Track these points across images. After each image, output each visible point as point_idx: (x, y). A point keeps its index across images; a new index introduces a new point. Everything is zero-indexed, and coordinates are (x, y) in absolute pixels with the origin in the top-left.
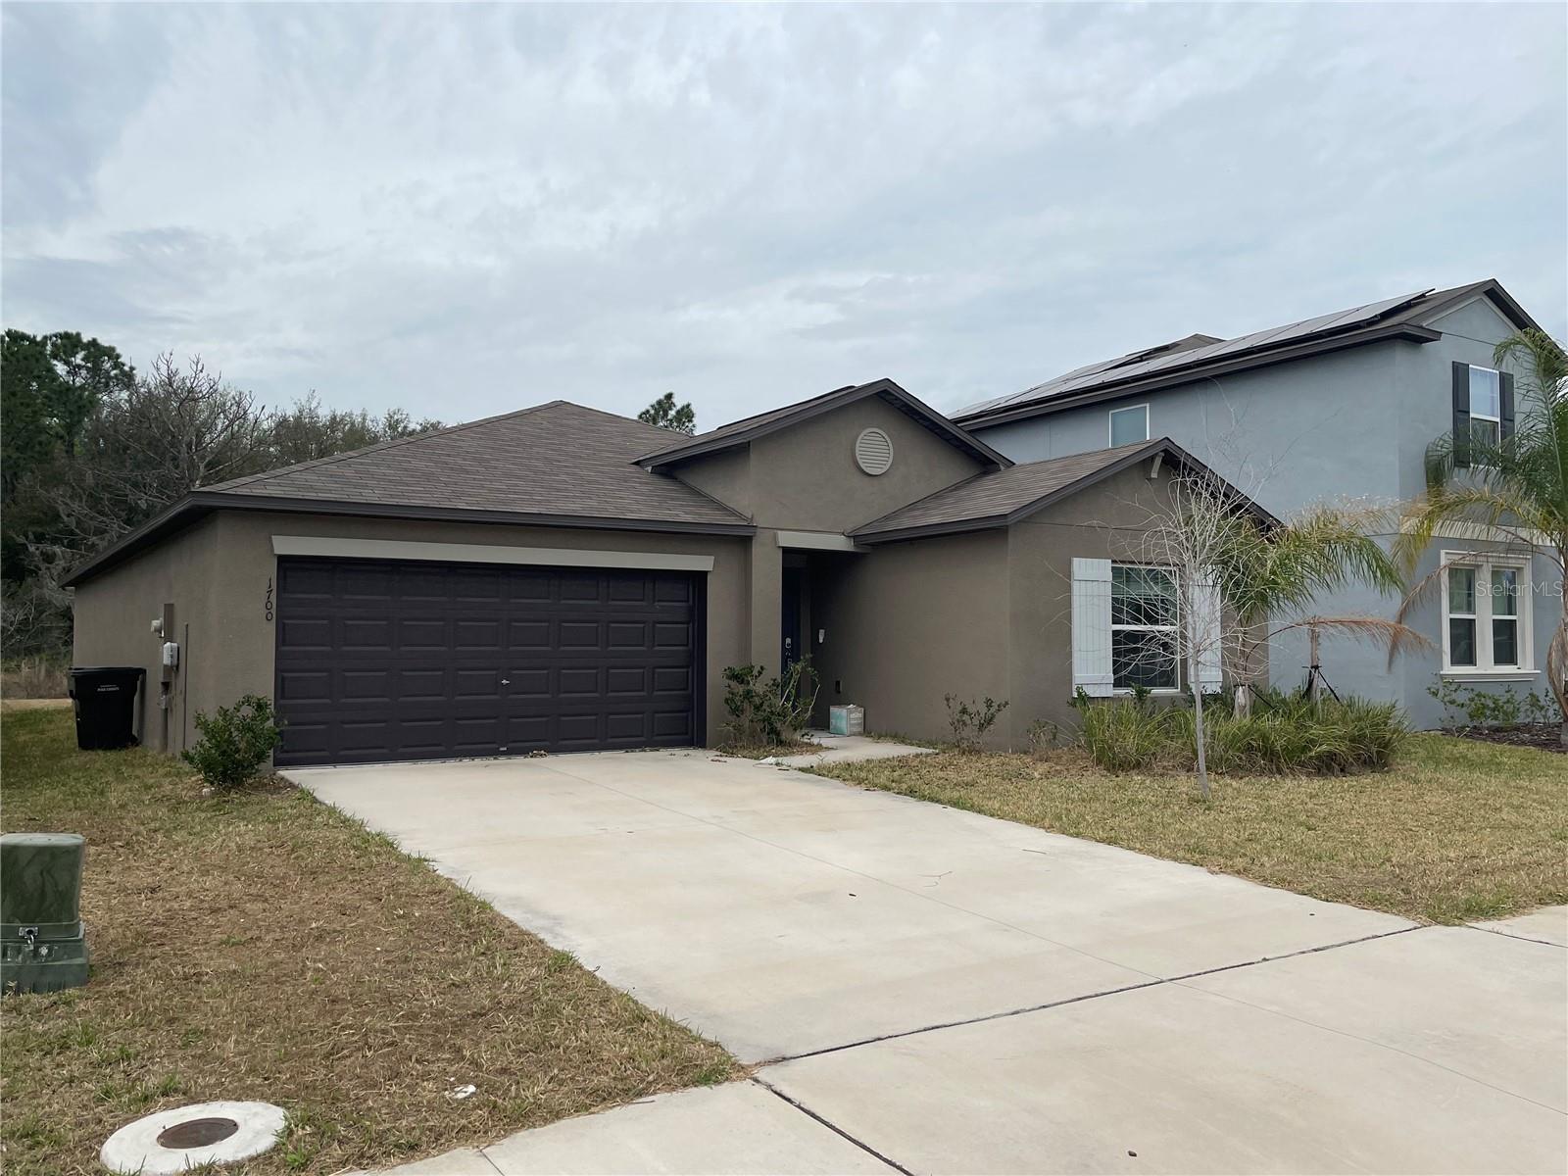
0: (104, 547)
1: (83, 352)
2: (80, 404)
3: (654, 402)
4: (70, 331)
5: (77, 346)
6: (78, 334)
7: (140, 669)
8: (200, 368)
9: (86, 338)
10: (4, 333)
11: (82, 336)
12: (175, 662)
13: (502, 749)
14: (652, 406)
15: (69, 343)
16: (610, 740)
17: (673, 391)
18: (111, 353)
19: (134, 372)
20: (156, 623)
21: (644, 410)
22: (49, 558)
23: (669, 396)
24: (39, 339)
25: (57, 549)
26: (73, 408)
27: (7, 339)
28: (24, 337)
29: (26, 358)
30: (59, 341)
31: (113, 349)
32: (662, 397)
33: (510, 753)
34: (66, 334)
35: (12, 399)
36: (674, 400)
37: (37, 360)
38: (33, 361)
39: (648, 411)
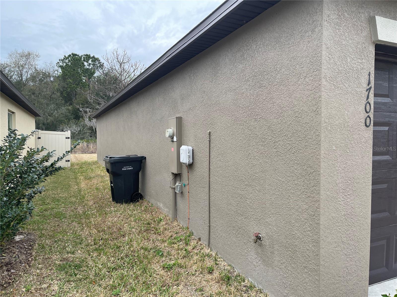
0: (101, 108)
1: (91, 59)
2: (91, 73)
4: (88, 54)
5: (89, 58)
6: (90, 55)
7: (143, 157)
8: (125, 53)
9: (92, 56)
10: (71, 54)
11: (91, 55)
12: (191, 161)
15: (88, 57)
18: (97, 59)
19: (104, 64)
20: (169, 131)
22: (86, 112)
24: (80, 56)
25: (88, 110)
26: (89, 74)
27: (72, 55)
28: (76, 55)
29: (77, 60)
30: (85, 56)
31: (98, 58)
34: (87, 55)
35: (74, 71)
37: (80, 61)
38: (79, 61)
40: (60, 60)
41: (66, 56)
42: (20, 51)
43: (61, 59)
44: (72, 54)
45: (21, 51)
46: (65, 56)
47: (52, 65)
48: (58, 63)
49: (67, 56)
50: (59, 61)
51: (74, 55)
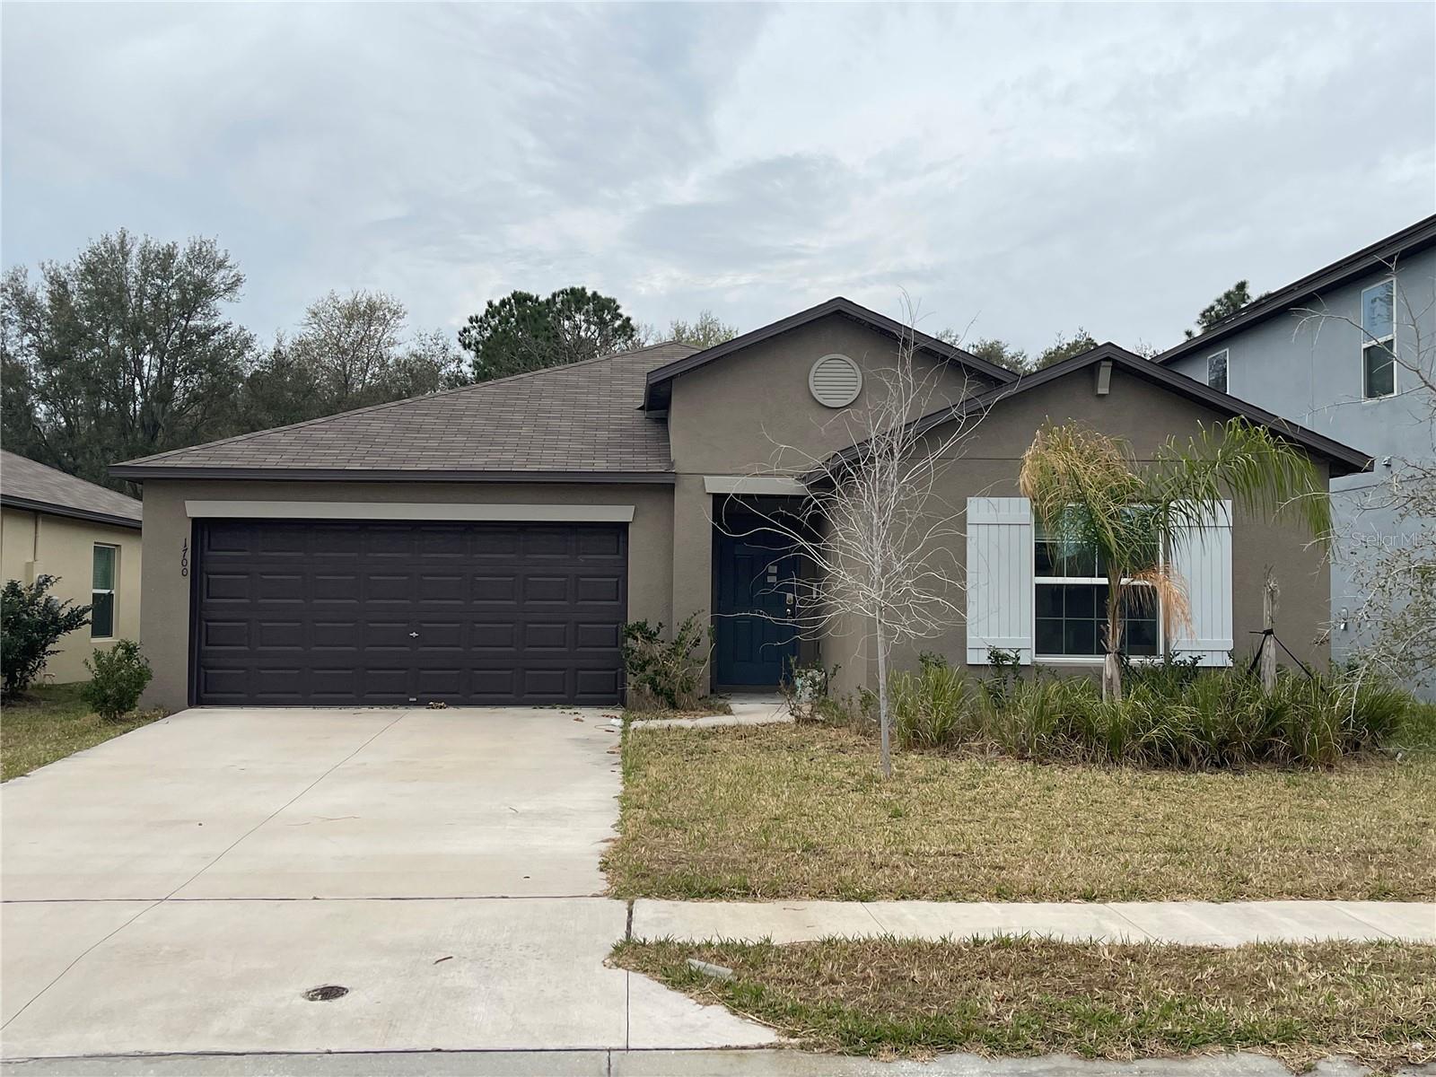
1: (588, 307)
3: (1221, 294)
4: (575, 285)
5: (583, 302)
6: (583, 289)
9: (589, 290)
10: (510, 296)
13: (411, 700)
14: (1219, 301)
16: (526, 696)
17: (1247, 280)
18: (610, 308)
21: (1207, 307)
23: (1241, 286)
24: (542, 299)
27: (514, 301)
30: (567, 297)
32: (1232, 288)
33: (419, 704)
34: (572, 289)
36: (1248, 291)
39: (1212, 308)
40: (471, 320)
41: (494, 303)
42: (345, 298)
43: (477, 317)
44: (514, 295)
45: (350, 298)
46: (490, 304)
47: (440, 341)
48: (465, 330)
49: (496, 303)
50: (468, 325)
51: (520, 299)
